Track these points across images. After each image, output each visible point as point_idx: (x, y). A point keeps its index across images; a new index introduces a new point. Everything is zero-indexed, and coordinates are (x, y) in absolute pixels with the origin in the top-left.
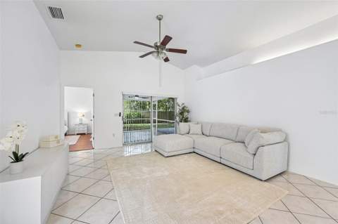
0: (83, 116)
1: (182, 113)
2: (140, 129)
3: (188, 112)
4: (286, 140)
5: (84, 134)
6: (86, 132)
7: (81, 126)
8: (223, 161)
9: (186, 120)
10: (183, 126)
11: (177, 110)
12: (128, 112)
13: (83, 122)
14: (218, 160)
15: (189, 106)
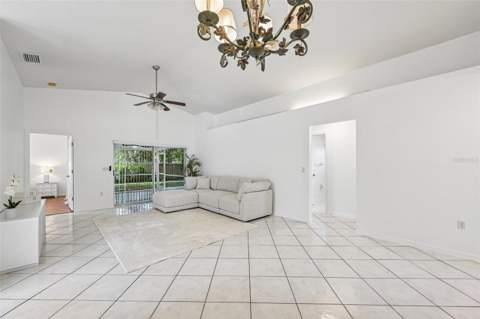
0: (51, 171)
1: (190, 166)
2: (142, 188)
3: (198, 164)
4: (270, 188)
5: (53, 197)
6: (55, 194)
7: (48, 186)
8: (221, 212)
9: (194, 174)
10: (189, 180)
11: (186, 162)
12: (124, 164)
13: (50, 181)
14: (217, 210)
15: (200, 158)
